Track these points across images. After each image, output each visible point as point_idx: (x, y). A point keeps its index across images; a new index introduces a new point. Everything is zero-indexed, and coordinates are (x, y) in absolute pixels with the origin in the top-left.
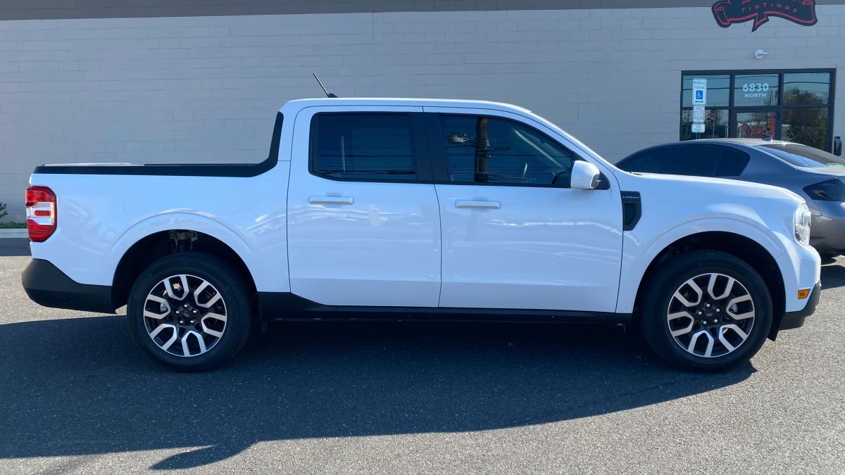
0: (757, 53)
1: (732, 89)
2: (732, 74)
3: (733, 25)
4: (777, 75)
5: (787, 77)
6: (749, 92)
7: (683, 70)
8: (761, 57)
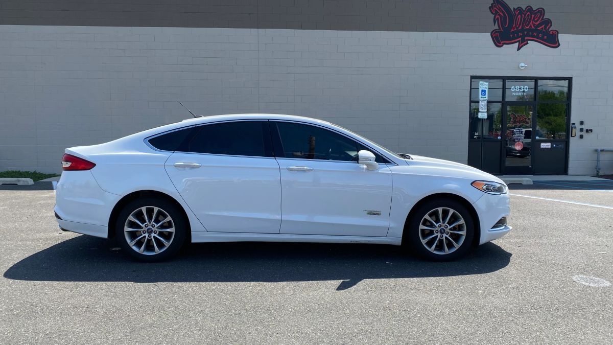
0: (520, 65)
1: (504, 88)
2: (504, 79)
3: (505, 46)
4: (534, 80)
5: (540, 82)
6: (515, 92)
7: (472, 75)
8: (523, 68)
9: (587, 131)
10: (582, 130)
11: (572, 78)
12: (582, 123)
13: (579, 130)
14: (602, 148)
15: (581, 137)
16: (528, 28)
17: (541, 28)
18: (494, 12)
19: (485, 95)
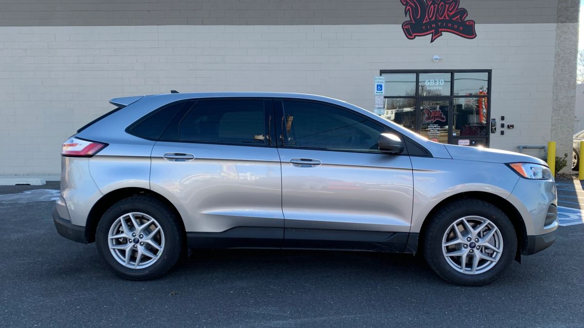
0: (434, 58)
1: (417, 82)
2: (417, 72)
3: (417, 38)
4: (450, 74)
6: (429, 86)
7: (382, 69)
8: (437, 61)
9: (509, 127)
10: (503, 126)
11: (491, 70)
12: (503, 118)
13: (500, 126)
14: (525, 145)
15: (502, 133)
16: (442, 18)
17: (456, 18)
18: (405, 3)
19: (381, 90)
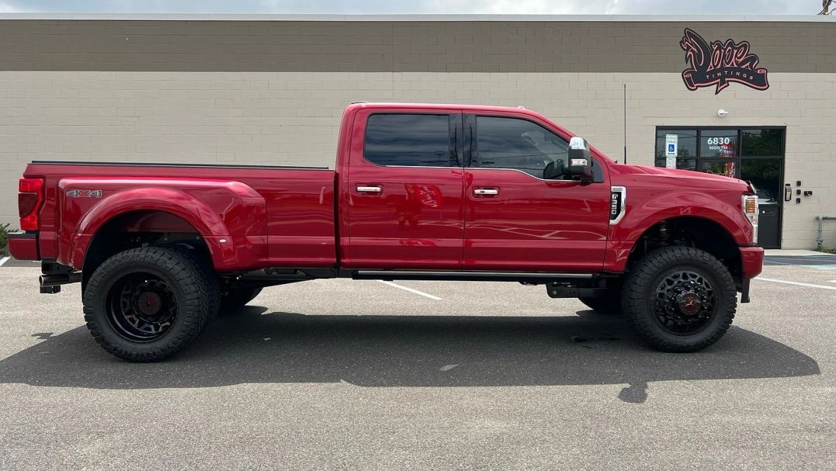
0: (719, 112)
1: (698, 142)
2: (698, 129)
3: (699, 89)
4: (736, 131)
7: (658, 125)
8: (723, 116)
9: (806, 194)
10: (799, 192)
11: (785, 127)
12: (799, 183)
13: (796, 192)
14: (825, 216)
15: (798, 201)
19: (673, 151)
